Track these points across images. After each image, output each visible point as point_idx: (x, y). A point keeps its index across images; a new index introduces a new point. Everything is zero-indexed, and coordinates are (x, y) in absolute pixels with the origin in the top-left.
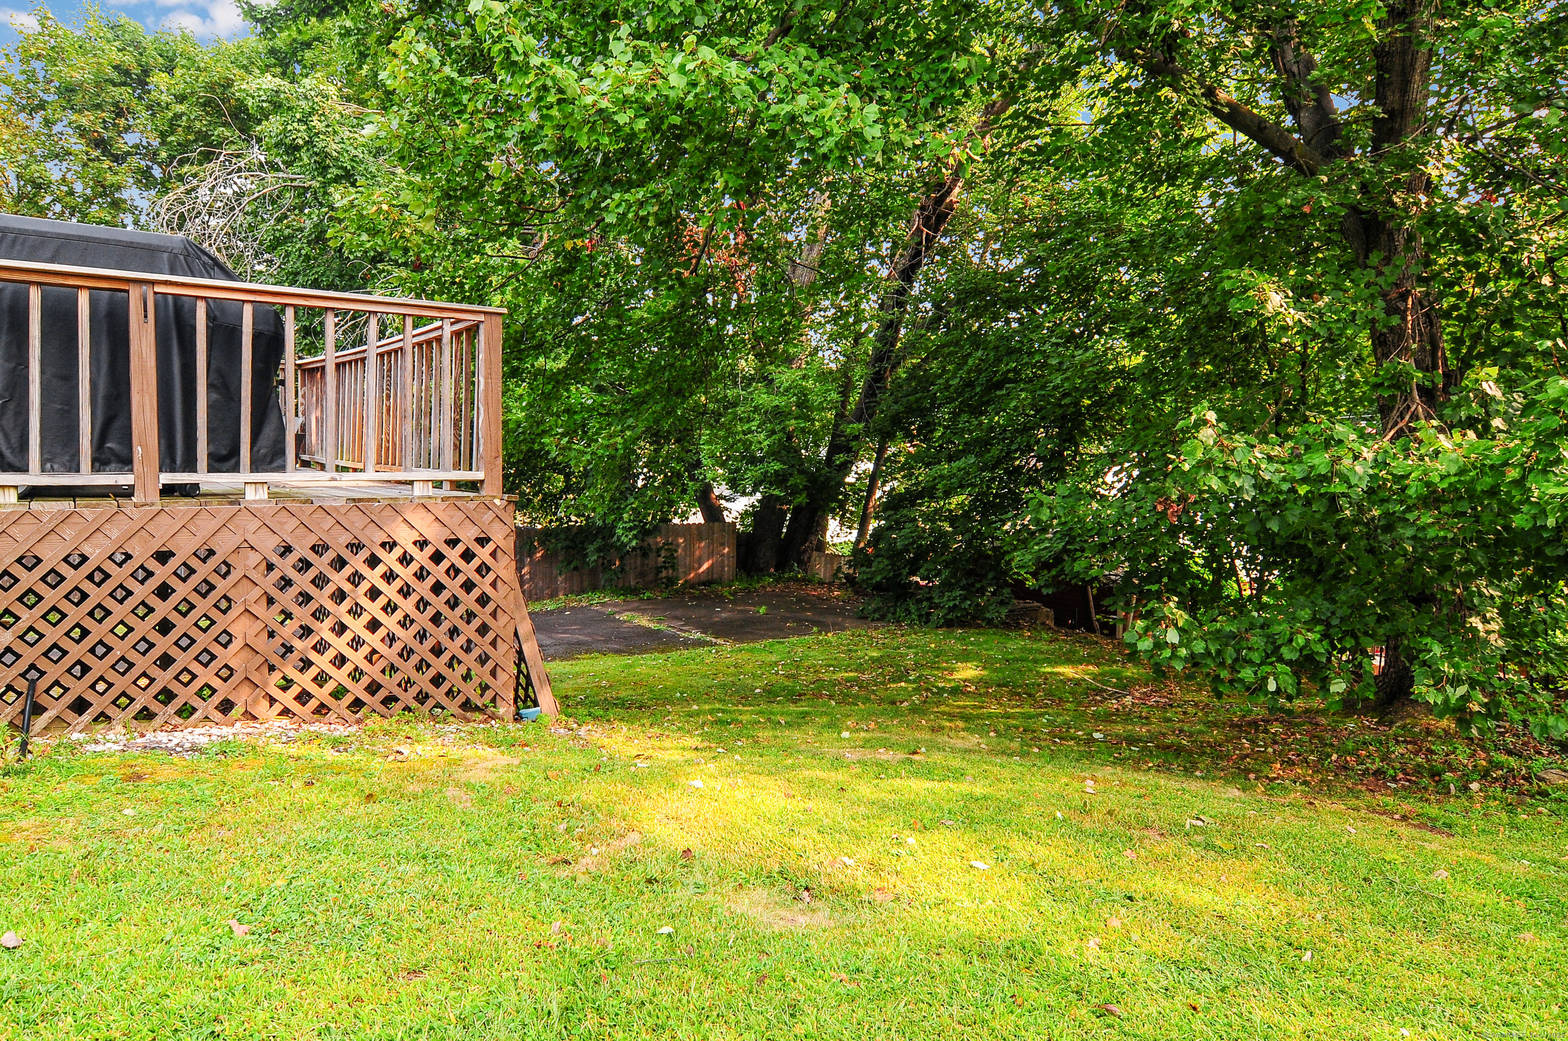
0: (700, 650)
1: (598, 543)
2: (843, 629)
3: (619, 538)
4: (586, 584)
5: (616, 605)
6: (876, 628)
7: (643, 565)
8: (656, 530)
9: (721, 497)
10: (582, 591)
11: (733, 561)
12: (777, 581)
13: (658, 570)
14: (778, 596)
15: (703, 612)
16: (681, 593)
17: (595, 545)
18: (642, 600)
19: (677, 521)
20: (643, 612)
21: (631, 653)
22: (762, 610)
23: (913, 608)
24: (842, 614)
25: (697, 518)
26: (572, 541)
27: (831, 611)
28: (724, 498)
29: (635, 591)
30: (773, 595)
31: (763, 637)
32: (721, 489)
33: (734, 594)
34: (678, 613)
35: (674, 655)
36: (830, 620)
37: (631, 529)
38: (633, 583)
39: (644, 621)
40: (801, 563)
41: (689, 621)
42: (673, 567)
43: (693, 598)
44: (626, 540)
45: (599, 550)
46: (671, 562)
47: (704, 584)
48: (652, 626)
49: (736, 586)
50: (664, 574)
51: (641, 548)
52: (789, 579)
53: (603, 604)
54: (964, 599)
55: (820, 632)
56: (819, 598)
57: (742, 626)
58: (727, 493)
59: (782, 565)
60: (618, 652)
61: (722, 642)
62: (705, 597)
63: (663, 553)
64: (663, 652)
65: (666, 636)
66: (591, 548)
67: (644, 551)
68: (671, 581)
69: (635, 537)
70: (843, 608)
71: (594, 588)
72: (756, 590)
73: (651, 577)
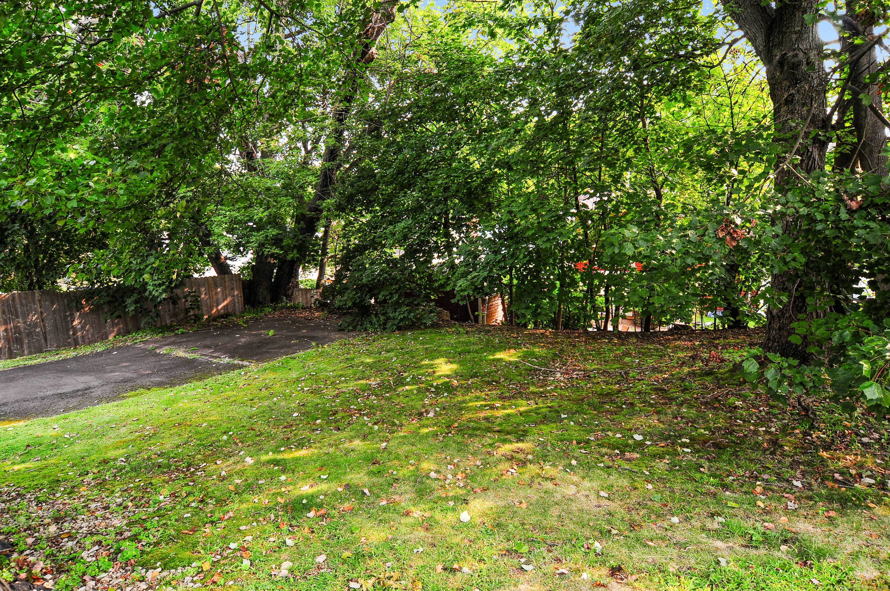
0: (231, 374)
1: (135, 296)
2: (332, 341)
3: (150, 293)
4: (130, 326)
5: (155, 342)
6: (354, 337)
7: (174, 309)
8: (181, 284)
9: (226, 258)
10: (128, 332)
11: (241, 299)
12: (275, 309)
13: (187, 311)
14: (277, 320)
15: (227, 339)
16: (207, 325)
17: (133, 299)
18: (176, 334)
19: (196, 275)
20: (179, 344)
21: (172, 385)
22: (271, 333)
23: (375, 320)
24: (325, 329)
25: (211, 272)
26: (113, 296)
27: (317, 327)
28: (229, 259)
29: (170, 328)
30: (274, 320)
31: (276, 355)
32: (225, 253)
33: (246, 322)
34: (208, 342)
35: (210, 381)
36: (320, 334)
37: (160, 285)
38: (168, 322)
39: (180, 353)
40: (287, 296)
41: (217, 348)
42: (198, 308)
43: (217, 328)
44: (156, 294)
45: (136, 302)
46: (197, 303)
47: (222, 316)
48: (190, 356)
49: (247, 316)
50: (192, 313)
51: (171, 298)
52: (282, 308)
53: (144, 342)
54: (410, 312)
55: (317, 345)
56: (306, 318)
57: (259, 347)
58: (230, 255)
59: (275, 299)
60: (161, 385)
61: (245, 363)
62: (227, 327)
63: (189, 299)
64: (200, 379)
65: (201, 363)
66: (129, 301)
67: (173, 300)
68: (198, 318)
69: (164, 291)
70: (325, 325)
71: (138, 329)
72: (261, 318)
73: (182, 316)
